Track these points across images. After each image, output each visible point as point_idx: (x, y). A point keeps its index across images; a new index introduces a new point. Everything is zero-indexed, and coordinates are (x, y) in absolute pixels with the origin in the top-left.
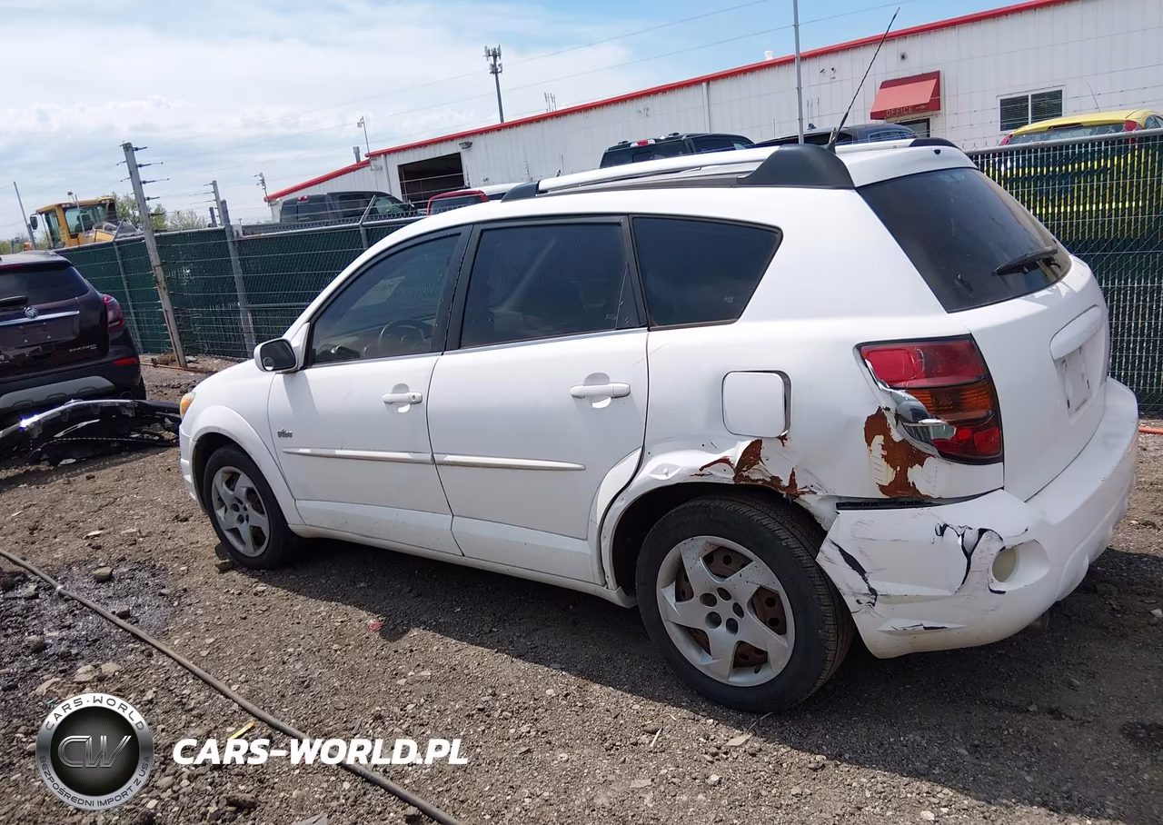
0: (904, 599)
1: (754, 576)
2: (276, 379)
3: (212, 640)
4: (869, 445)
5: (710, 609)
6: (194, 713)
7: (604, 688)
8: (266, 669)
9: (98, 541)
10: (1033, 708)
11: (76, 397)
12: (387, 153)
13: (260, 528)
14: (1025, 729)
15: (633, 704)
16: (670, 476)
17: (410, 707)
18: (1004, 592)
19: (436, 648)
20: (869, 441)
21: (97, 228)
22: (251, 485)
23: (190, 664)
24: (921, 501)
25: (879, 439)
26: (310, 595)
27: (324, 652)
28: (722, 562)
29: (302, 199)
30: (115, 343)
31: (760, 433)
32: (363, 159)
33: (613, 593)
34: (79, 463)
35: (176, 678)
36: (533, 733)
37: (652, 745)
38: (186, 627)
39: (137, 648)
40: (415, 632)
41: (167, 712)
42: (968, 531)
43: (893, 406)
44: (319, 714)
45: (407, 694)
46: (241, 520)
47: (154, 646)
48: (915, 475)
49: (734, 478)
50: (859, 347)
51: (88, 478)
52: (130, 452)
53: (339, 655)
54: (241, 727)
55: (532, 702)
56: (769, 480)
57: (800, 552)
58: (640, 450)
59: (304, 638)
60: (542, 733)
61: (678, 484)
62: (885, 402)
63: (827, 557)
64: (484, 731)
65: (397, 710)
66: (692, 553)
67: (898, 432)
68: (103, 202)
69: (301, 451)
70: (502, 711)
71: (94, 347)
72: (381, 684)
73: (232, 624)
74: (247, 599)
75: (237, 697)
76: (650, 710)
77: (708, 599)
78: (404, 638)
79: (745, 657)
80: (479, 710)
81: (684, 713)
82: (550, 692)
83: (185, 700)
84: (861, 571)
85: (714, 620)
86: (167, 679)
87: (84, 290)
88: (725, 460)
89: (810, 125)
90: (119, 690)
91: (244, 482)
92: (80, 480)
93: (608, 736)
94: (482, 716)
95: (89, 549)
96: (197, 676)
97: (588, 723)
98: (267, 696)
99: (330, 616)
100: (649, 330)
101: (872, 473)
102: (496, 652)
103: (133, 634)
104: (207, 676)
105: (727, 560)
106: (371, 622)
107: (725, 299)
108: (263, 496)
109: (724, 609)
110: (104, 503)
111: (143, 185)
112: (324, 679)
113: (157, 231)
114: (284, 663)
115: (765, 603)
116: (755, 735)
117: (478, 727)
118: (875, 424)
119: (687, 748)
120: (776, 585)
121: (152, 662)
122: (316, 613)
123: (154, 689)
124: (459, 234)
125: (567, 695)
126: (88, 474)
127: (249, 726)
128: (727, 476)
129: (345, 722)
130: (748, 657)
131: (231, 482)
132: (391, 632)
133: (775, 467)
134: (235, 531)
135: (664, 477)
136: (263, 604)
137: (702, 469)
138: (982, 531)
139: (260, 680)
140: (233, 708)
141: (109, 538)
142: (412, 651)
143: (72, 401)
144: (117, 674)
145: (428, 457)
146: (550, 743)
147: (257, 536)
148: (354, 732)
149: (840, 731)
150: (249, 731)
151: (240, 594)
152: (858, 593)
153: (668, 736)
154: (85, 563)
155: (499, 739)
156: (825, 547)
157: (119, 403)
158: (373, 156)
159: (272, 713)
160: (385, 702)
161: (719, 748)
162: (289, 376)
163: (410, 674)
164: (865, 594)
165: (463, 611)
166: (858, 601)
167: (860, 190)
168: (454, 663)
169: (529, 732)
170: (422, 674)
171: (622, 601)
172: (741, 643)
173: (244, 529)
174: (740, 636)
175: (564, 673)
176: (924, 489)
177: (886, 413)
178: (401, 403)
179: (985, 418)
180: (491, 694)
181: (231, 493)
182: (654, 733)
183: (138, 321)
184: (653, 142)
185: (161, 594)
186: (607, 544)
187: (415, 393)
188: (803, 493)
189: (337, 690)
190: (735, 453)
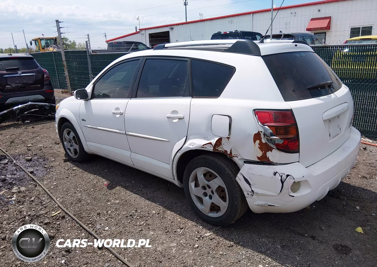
0: (262, 195)
1: (217, 182)
2: (82, 102)
3: (56, 183)
4: (255, 143)
5: (204, 191)
6: (44, 206)
7: (171, 212)
8: (69, 194)
9: (30, 148)
10: (306, 235)
11: (31, 101)
12: (146, 29)
13: (76, 149)
14: (302, 242)
15: (179, 218)
16: (194, 146)
17: (109, 212)
18: (294, 196)
19: (123, 193)
20: (255, 142)
21: (51, 47)
22: (74, 135)
23: (47, 190)
24: (270, 163)
25: (258, 142)
26: (89, 172)
27: (88, 191)
28: (209, 176)
29: (115, 42)
30: (46, 85)
31: (222, 136)
32: (138, 31)
33: (176, 182)
34: (31, 122)
35: (42, 194)
36: (145, 225)
37: (180, 233)
38: (49, 178)
39: (33, 183)
40: (118, 188)
41: (36, 205)
42: (283, 175)
43: (263, 131)
44: (81, 211)
45: (109, 207)
46: (71, 146)
47: (38, 183)
48: (269, 154)
49: (213, 150)
50: (254, 110)
51: (32, 127)
52: (47, 120)
53: (92, 193)
54: (57, 212)
55: (147, 214)
56: (224, 151)
57: (232, 176)
58: (186, 137)
59: (84, 186)
60: (148, 225)
61: (196, 149)
62: (261, 129)
63: (239, 179)
64: (130, 222)
65: (105, 212)
66: (200, 172)
67: (264, 139)
68: (53, 38)
69: (88, 126)
70: (137, 216)
71: (39, 86)
72: (103, 203)
73: (63, 179)
74: (70, 171)
75: (58, 202)
76: (183, 221)
77: (204, 188)
78: (114, 189)
79: (214, 207)
80: (130, 215)
81: (194, 223)
82: (154, 212)
83: (42, 202)
84: (249, 184)
85: (205, 194)
86: (39, 194)
87: (37, 67)
88: (210, 143)
89: (280, 31)
90: (24, 196)
91: (72, 134)
92: (30, 128)
93: (167, 228)
94: (131, 217)
95: (27, 150)
96: (48, 195)
97: (162, 223)
98: (67, 203)
99: (94, 179)
100: (192, 98)
101: (255, 152)
102: (141, 197)
103: (33, 179)
104: (51, 195)
105: (211, 176)
106: (106, 183)
107: (216, 90)
108: (77, 139)
109: (208, 191)
110: (35, 136)
111: (61, 34)
112: (86, 200)
113: (65, 49)
114: (75, 193)
115: (220, 191)
116: (214, 233)
117: (128, 221)
118: (257, 136)
119: (191, 235)
120: (224, 186)
121: (36, 188)
122: (90, 178)
123: (34, 197)
124: (139, 60)
125: (159, 213)
126: (32, 126)
127: (59, 212)
128: (211, 149)
129: (89, 214)
130: (214, 208)
131: (69, 134)
132: (110, 187)
133: (226, 147)
134: (69, 149)
135: (192, 147)
136: (74, 173)
137: (203, 145)
138: (288, 176)
139: (66, 198)
140: (56, 206)
141: (34, 147)
142: (115, 194)
143: (30, 102)
144: (25, 191)
145: (124, 132)
146: (149, 228)
147: (76, 152)
148: (90, 218)
149: (241, 235)
150: (59, 213)
151: (68, 169)
152: (248, 191)
153: (186, 230)
154: (25, 154)
155: (134, 225)
156: (239, 175)
157: (45, 104)
158: (141, 30)
159: (67, 209)
160: (102, 209)
161: (201, 236)
162: (86, 101)
163: (112, 201)
164: (250, 192)
165: (135, 183)
166: (248, 194)
167: (263, 57)
168: (127, 199)
169: (143, 224)
170: (116, 201)
171: (179, 185)
172: (212, 203)
173: (72, 149)
174: (212, 201)
175: (160, 206)
176: (271, 159)
177: (261, 133)
178: (117, 114)
179: (294, 138)
180: (135, 211)
181: (68, 137)
182: (182, 229)
183: (59, 78)
184: (229, 33)
185: (45, 167)
186: (175, 166)
187: (121, 111)
188: (234, 157)
189: (89, 204)
190: (214, 141)
